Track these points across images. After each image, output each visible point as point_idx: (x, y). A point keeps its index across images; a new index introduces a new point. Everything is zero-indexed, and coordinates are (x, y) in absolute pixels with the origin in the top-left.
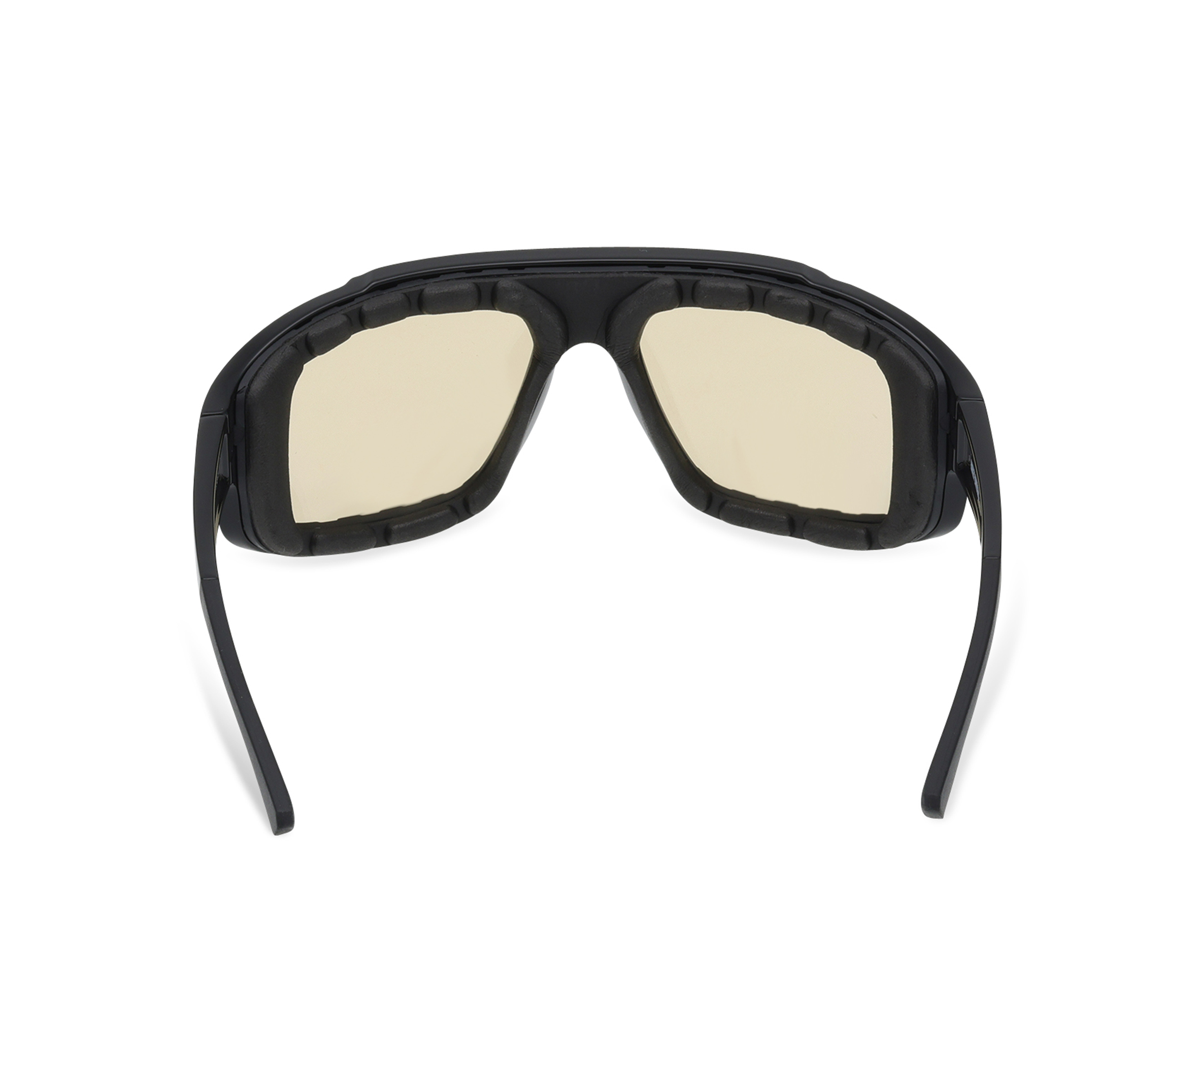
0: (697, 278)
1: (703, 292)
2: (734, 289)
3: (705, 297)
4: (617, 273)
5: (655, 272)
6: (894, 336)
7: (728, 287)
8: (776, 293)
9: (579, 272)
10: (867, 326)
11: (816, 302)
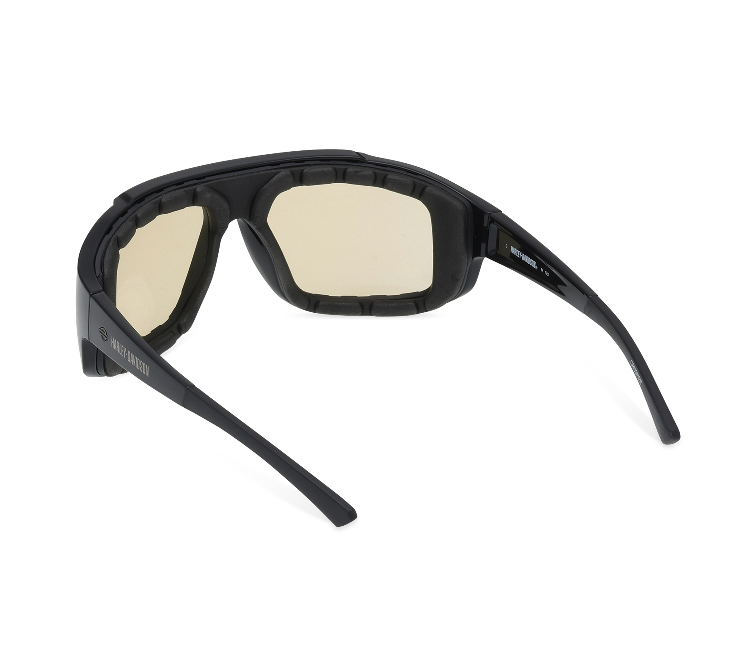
0: (302, 168)
1: (309, 175)
2: (327, 171)
3: (311, 178)
4: (256, 172)
5: (277, 169)
6: (430, 183)
7: (324, 170)
8: (351, 170)
9: (236, 175)
10: (413, 180)
11: (376, 171)
